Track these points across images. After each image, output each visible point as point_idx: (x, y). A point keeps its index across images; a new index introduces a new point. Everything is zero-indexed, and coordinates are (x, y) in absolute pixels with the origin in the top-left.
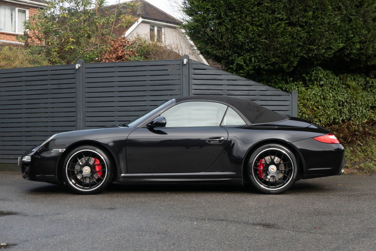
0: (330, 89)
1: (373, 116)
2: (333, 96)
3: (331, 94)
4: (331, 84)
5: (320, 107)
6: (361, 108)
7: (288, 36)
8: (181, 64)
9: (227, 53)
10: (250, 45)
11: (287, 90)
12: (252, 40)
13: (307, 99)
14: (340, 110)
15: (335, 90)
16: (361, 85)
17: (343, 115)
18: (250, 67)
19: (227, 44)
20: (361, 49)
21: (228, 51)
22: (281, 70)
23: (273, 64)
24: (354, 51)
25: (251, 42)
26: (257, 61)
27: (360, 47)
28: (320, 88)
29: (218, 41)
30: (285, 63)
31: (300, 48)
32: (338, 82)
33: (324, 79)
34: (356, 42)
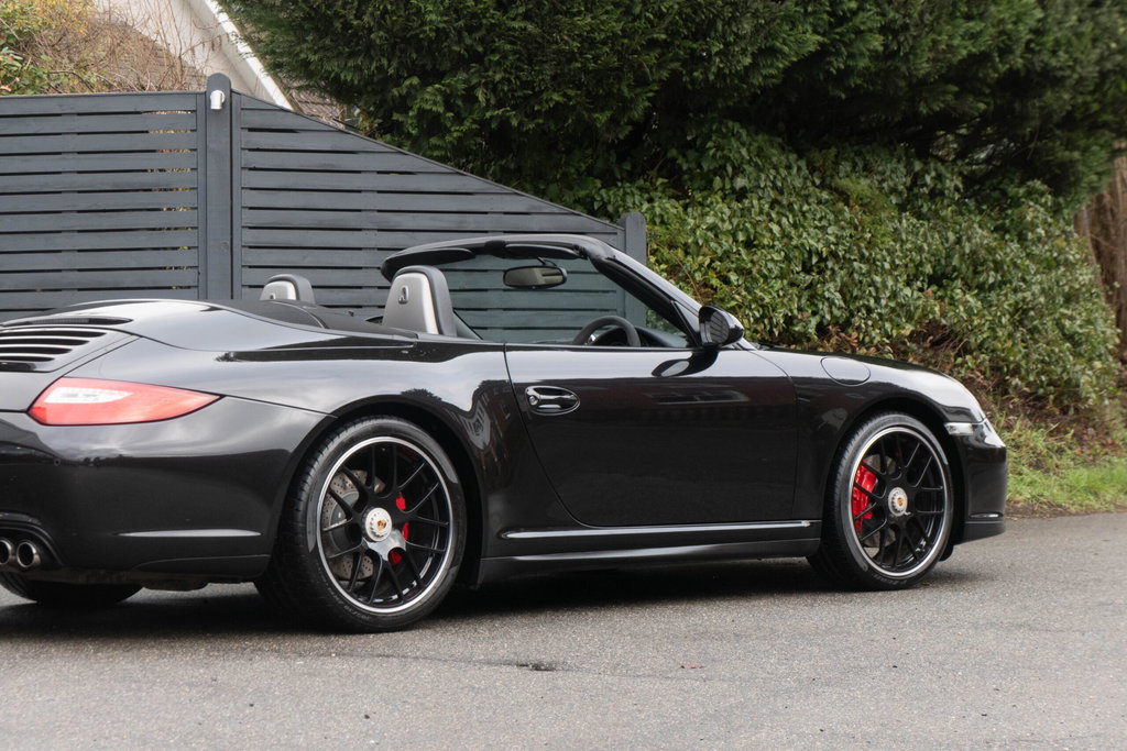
0: (772, 207)
1: (937, 309)
2: (785, 235)
3: (775, 228)
4: (775, 187)
5: (733, 277)
6: (890, 283)
7: (610, 8)
8: (201, 112)
9: (380, 69)
10: (468, 41)
11: (610, 208)
12: (474, 22)
13: (686, 244)
14: (810, 286)
15: (791, 210)
16: (894, 190)
17: (823, 307)
18: (467, 125)
19: (378, 37)
20: (888, 55)
21: (385, 62)
22: (586, 136)
23: (557, 112)
24: (863, 63)
25: (471, 30)
26: (492, 101)
27: (885, 46)
28: (736, 205)
29: (346, 25)
30: (602, 110)
31: (654, 54)
32: (806, 178)
33: (749, 169)
34: (870, 30)
